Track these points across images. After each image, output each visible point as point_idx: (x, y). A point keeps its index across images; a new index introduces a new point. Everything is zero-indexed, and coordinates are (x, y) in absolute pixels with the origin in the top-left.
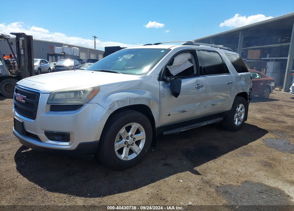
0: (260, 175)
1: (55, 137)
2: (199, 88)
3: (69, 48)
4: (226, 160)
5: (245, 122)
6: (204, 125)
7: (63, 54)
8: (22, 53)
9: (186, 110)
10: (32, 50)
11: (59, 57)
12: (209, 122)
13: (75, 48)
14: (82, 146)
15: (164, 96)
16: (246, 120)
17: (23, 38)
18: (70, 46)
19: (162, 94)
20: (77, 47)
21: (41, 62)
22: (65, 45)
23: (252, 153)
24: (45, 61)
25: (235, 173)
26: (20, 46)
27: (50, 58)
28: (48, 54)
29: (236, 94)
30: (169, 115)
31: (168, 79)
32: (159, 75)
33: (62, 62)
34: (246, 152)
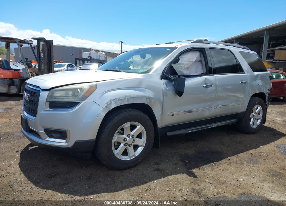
0: (264, 187)
1: (53, 135)
2: (208, 87)
3: (96, 53)
4: (228, 167)
5: (264, 125)
6: (214, 126)
7: (90, 58)
8: (42, 56)
9: (193, 110)
10: (52, 54)
11: (86, 61)
12: (220, 124)
13: (101, 52)
14: (78, 144)
15: (167, 95)
16: (264, 123)
17: (43, 43)
18: (96, 51)
19: (165, 93)
20: (103, 52)
21: (68, 66)
22: (92, 50)
23: (260, 160)
24: (72, 65)
25: (234, 183)
26: (40, 50)
27: (78, 62)
28: (76, 59)
29: (251, 95)
30: (173, 115)
31: (172, 77)
32: (162, 73)
33: (87, 66)
34: (254, 159)
